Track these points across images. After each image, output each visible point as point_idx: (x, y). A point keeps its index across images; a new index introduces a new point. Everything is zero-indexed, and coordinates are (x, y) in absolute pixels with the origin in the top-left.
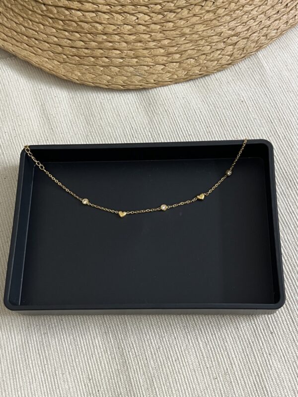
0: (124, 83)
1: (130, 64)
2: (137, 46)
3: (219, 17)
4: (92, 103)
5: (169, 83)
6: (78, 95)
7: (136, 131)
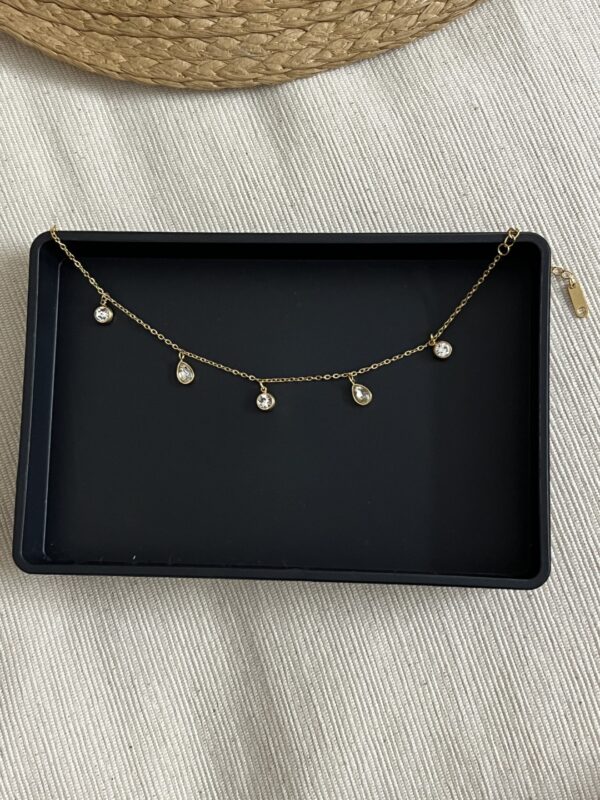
0: (218, 75)
1: (229, 31)
5: (317, 70)
7: (256, 186)
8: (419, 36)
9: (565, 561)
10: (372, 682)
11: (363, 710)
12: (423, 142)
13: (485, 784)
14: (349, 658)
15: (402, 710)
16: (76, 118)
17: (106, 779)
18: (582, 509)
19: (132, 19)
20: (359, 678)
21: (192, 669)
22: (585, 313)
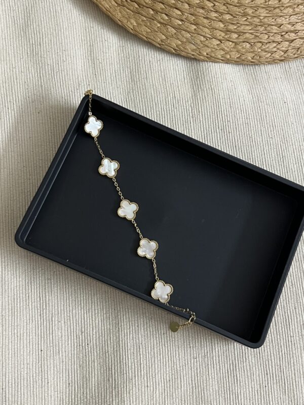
0: (177, 47)
1: (188, 29)
2: (198, 12)
3: (283, 6)
4: (141, 58)
5: (221, 61)
6: (129, 45)
7: (178, 102)
10: (171, 351)
11: (163, 362)
12: (259, 108)
15: (181, 368)
16: (103, 44)
17: (25, 363)
19: (145, 8)
20: (165, 347)
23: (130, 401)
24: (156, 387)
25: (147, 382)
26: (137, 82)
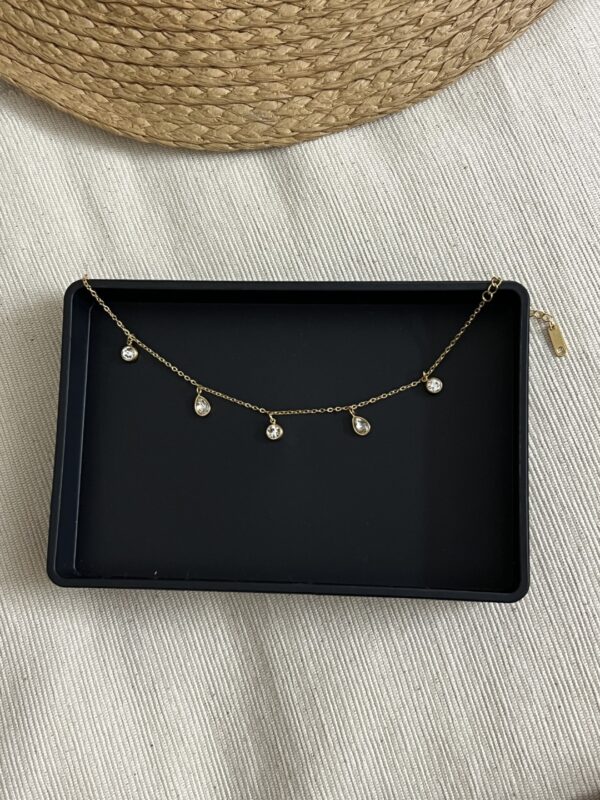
0: (233, 138)
1: (243, 99)
2: (255, 58)
5: (321, 133)
7: (267, 237)
8: (414, 102)
9: (546, 577)
10: (370, 687)
12: (417, 197)
13: (473, 781)
14: (350, 666)
15: (398, 714)
16: (105, 177)
17: (130, 774)
18: (561, 531)
19: (156, 87)
21: (208, 675)
22: (564, 352)
23: (321, 794)
24: (360, 758)
25: (343, 754)
26: (184, 225)
